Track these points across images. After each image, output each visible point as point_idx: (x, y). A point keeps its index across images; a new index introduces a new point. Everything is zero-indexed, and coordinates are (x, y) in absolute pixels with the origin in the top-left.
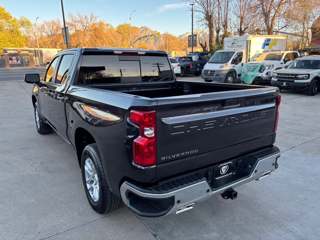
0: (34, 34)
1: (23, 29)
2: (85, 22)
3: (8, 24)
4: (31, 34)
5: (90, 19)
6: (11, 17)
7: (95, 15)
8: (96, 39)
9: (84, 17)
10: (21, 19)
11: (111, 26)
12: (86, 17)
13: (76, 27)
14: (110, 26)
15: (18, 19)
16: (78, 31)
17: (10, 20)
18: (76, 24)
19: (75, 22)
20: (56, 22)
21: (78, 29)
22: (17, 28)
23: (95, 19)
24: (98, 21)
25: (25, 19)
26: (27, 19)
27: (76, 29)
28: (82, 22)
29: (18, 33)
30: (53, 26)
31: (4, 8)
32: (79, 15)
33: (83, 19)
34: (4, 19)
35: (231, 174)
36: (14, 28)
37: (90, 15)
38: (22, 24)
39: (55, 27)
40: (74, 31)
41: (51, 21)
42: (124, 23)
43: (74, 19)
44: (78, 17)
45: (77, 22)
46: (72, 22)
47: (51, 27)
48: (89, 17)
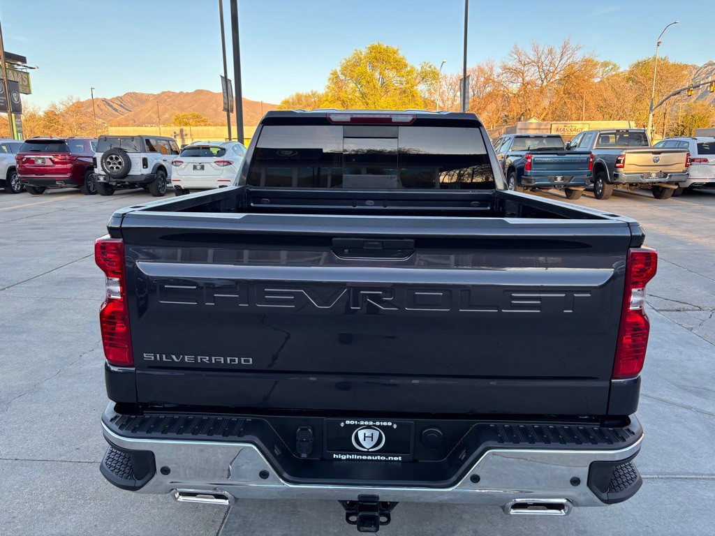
0: (441, 95)
1: (424, 87)
2: (547, 62)
3: (399, 79)
4: (436, 96)
5: (559, 55)
6: (406, 66)
7: (573, 44)
8: (566, 100)
9: (546, 52)
10: (422, 67)
11: (615, 65)
12: (550, 52)
13: (525, 74)
14: (610, 67)
15: (418, 68)
16: (528, 84)
17: (404, 72)
18: (526, 68)
19: (525, 65)
20: (486, 69)
21: (527, 79)
22: (412, 87)
23: (572, 54)
24: (578, 57)
25: (430, 67)
26: (433, 67)
27: (523, 79)
28: (540, 64)
29: (413, 96)
30: (478, 77)
31: (397, 50)
32: (536, 51)
33: (543, 57)
34: (395, 70)
35: (396, 459)
36: (407, 86)
37: (561, 44)
38: (423, 78)
39: (482, 79)
40: (519, 84)
41: (477, 68)
42: (651, 56)
43: (522, 58)
44: (533, 52)
45: (529, 63)
46: (518, 64)
47: (475, 79)
48: (558, 52)
